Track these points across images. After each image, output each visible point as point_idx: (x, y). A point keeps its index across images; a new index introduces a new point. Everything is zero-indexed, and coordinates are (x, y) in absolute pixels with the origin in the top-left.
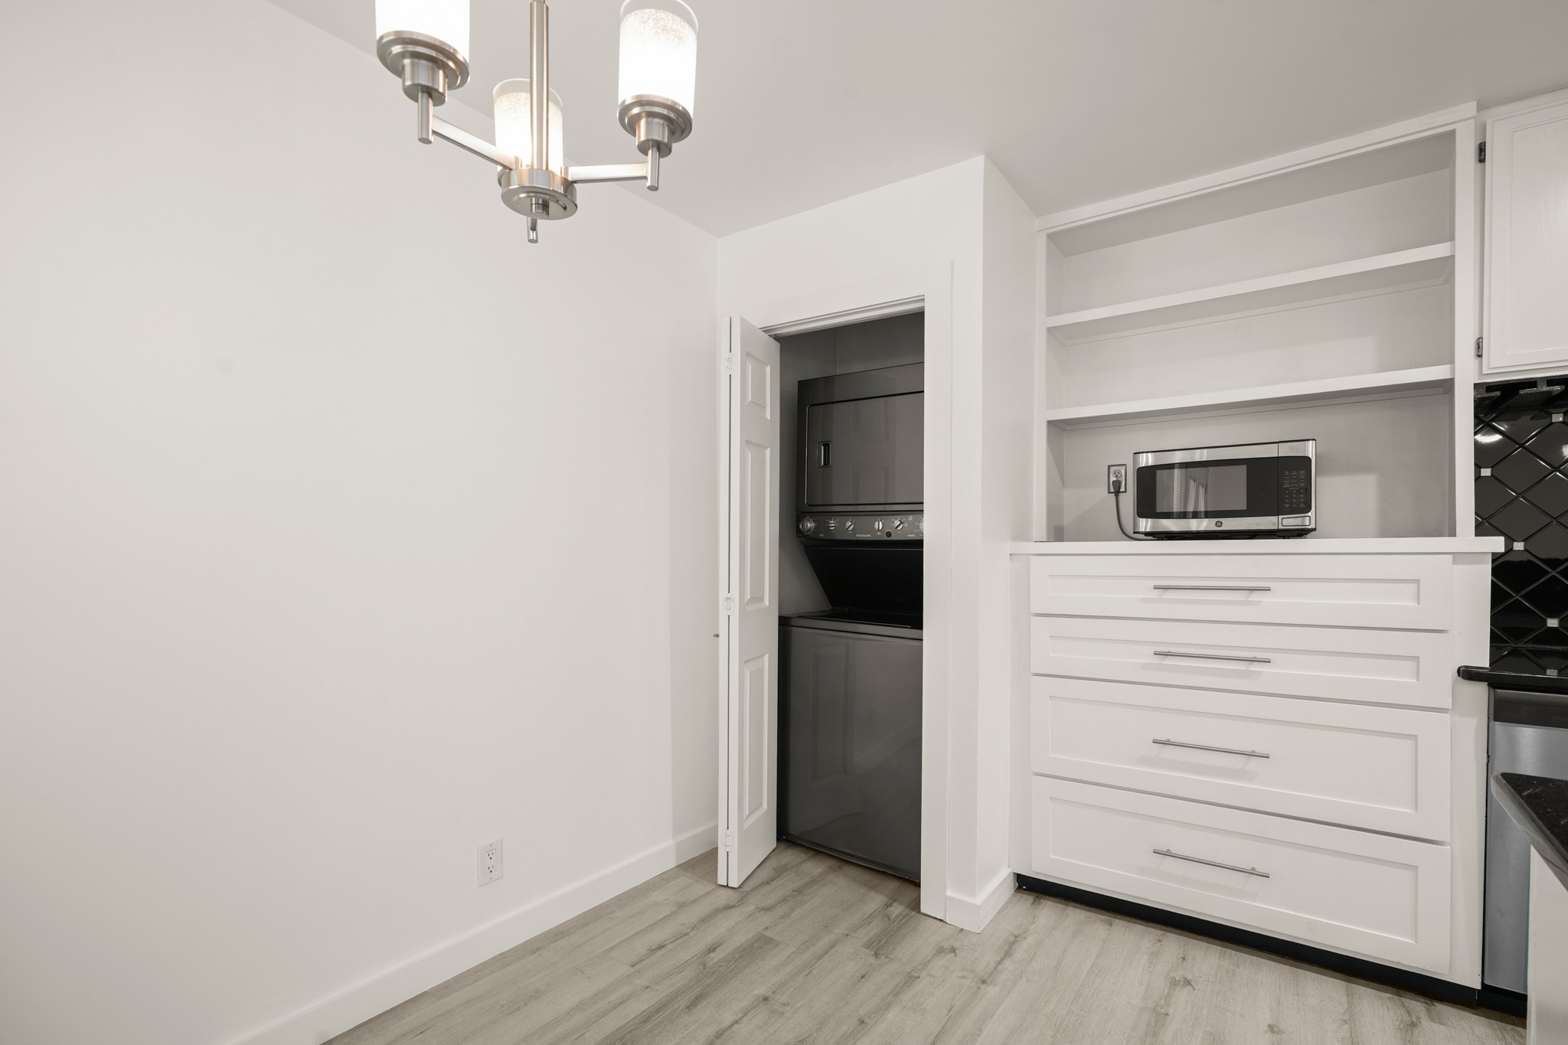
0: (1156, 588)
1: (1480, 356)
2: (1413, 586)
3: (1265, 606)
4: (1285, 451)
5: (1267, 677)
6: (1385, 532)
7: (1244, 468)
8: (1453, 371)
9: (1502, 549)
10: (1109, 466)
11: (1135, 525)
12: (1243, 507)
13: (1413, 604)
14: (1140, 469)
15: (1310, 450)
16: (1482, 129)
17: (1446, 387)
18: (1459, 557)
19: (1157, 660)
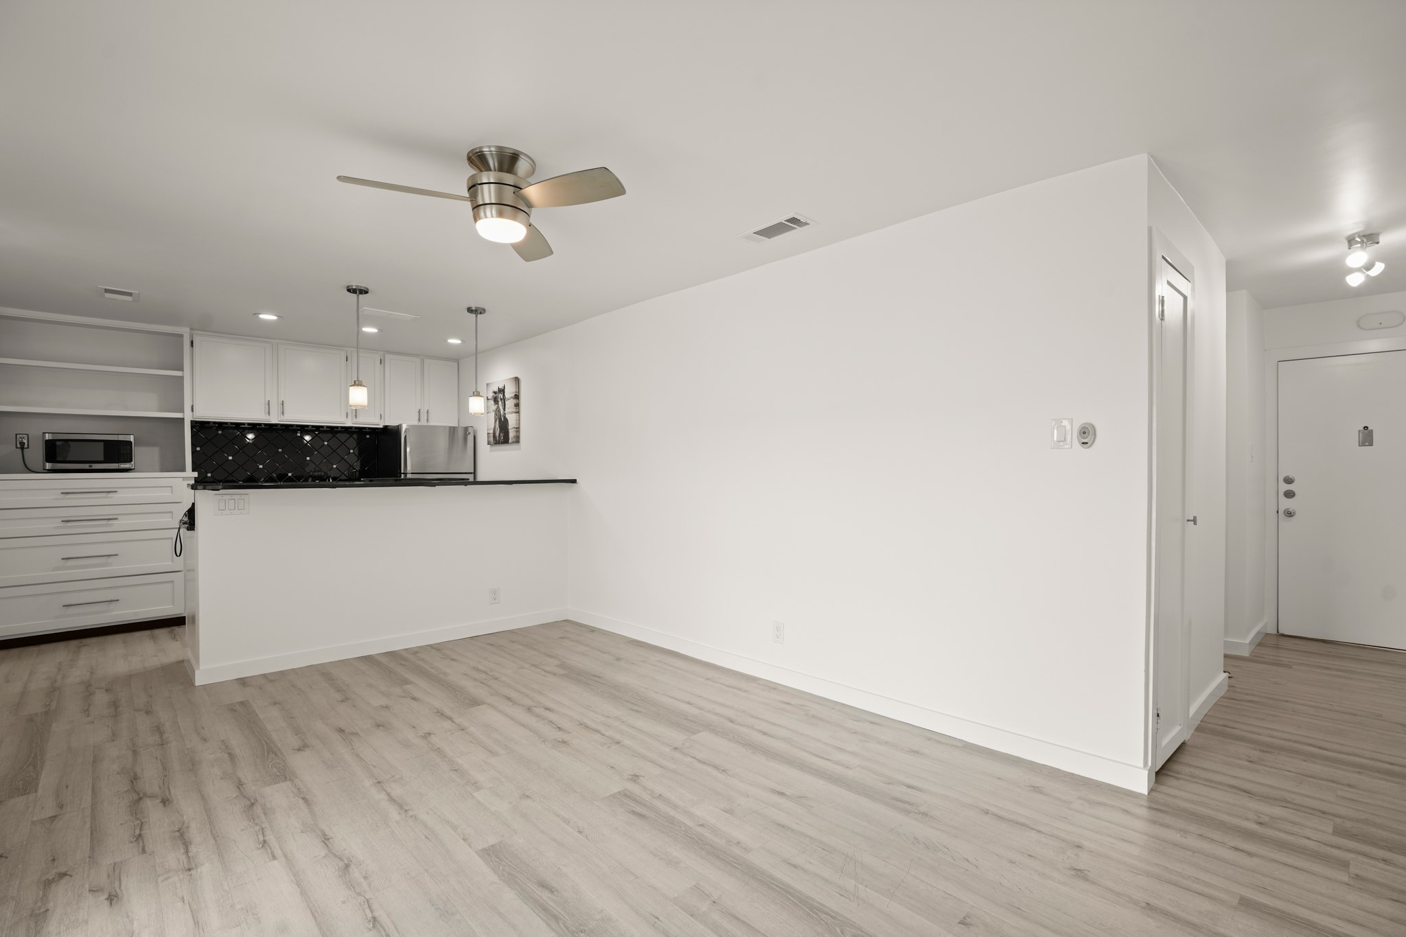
0: (62, 493)
1: (193, 411)
2: (170, 488)
3: (115, 499)
4: (121, 438)
5: (116, 525)
6: (162, 471)
7: (102, 443)
8: (184, 415)
9: (197, 476)
10: (16, 435)
11: (44, 466)
12: (103, 459)
13: (170, 494)
14: (46, 441)
15: (132, 438)
16: (192, 336)
17: (182, 420)
18: (184, 478)
19: (63, 524)
